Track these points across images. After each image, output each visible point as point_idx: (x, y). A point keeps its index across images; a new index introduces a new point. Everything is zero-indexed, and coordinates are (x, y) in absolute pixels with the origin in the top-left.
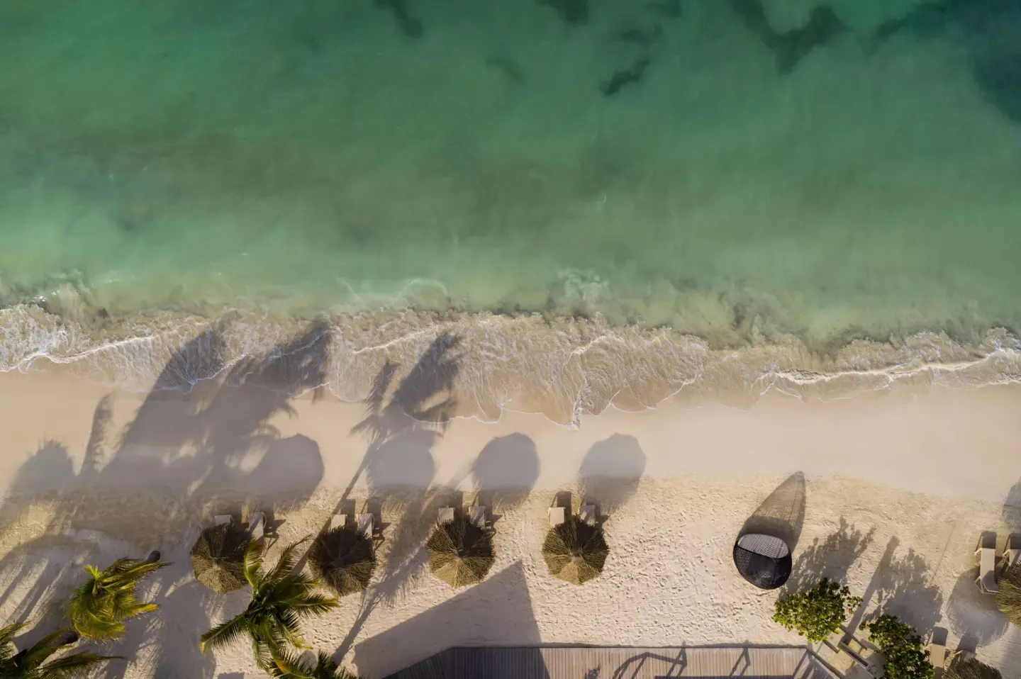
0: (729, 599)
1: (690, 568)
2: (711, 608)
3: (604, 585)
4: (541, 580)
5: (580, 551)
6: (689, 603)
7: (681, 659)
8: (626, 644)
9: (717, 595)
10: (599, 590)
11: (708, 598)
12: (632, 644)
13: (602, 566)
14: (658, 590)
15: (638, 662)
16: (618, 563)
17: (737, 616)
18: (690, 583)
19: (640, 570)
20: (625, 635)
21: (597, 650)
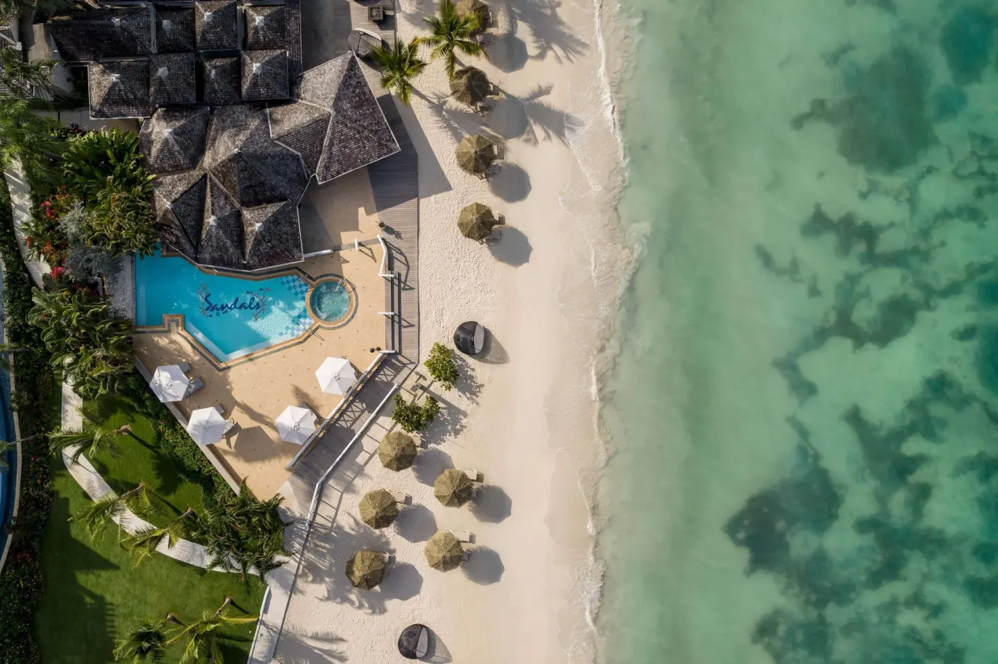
0: (446, 318)
1: (463, 296)
2: (441, 308)
3: (453, 245)
4: (456, 207)
5: (479, 221)
6: (444, 294)
7: (407, 287)
8: (420, 257)
9: (448, 312)
10: (450, 242)
11: (446, 306)
12: (420, 261)
13: (469, 237)
14: (451, 276)
15: (405, 262)
16: (465, 253)
17: (435, 322)
18: (455, 295)
19: (462, 266)
20: (425, 257)
21: (417, 240)
